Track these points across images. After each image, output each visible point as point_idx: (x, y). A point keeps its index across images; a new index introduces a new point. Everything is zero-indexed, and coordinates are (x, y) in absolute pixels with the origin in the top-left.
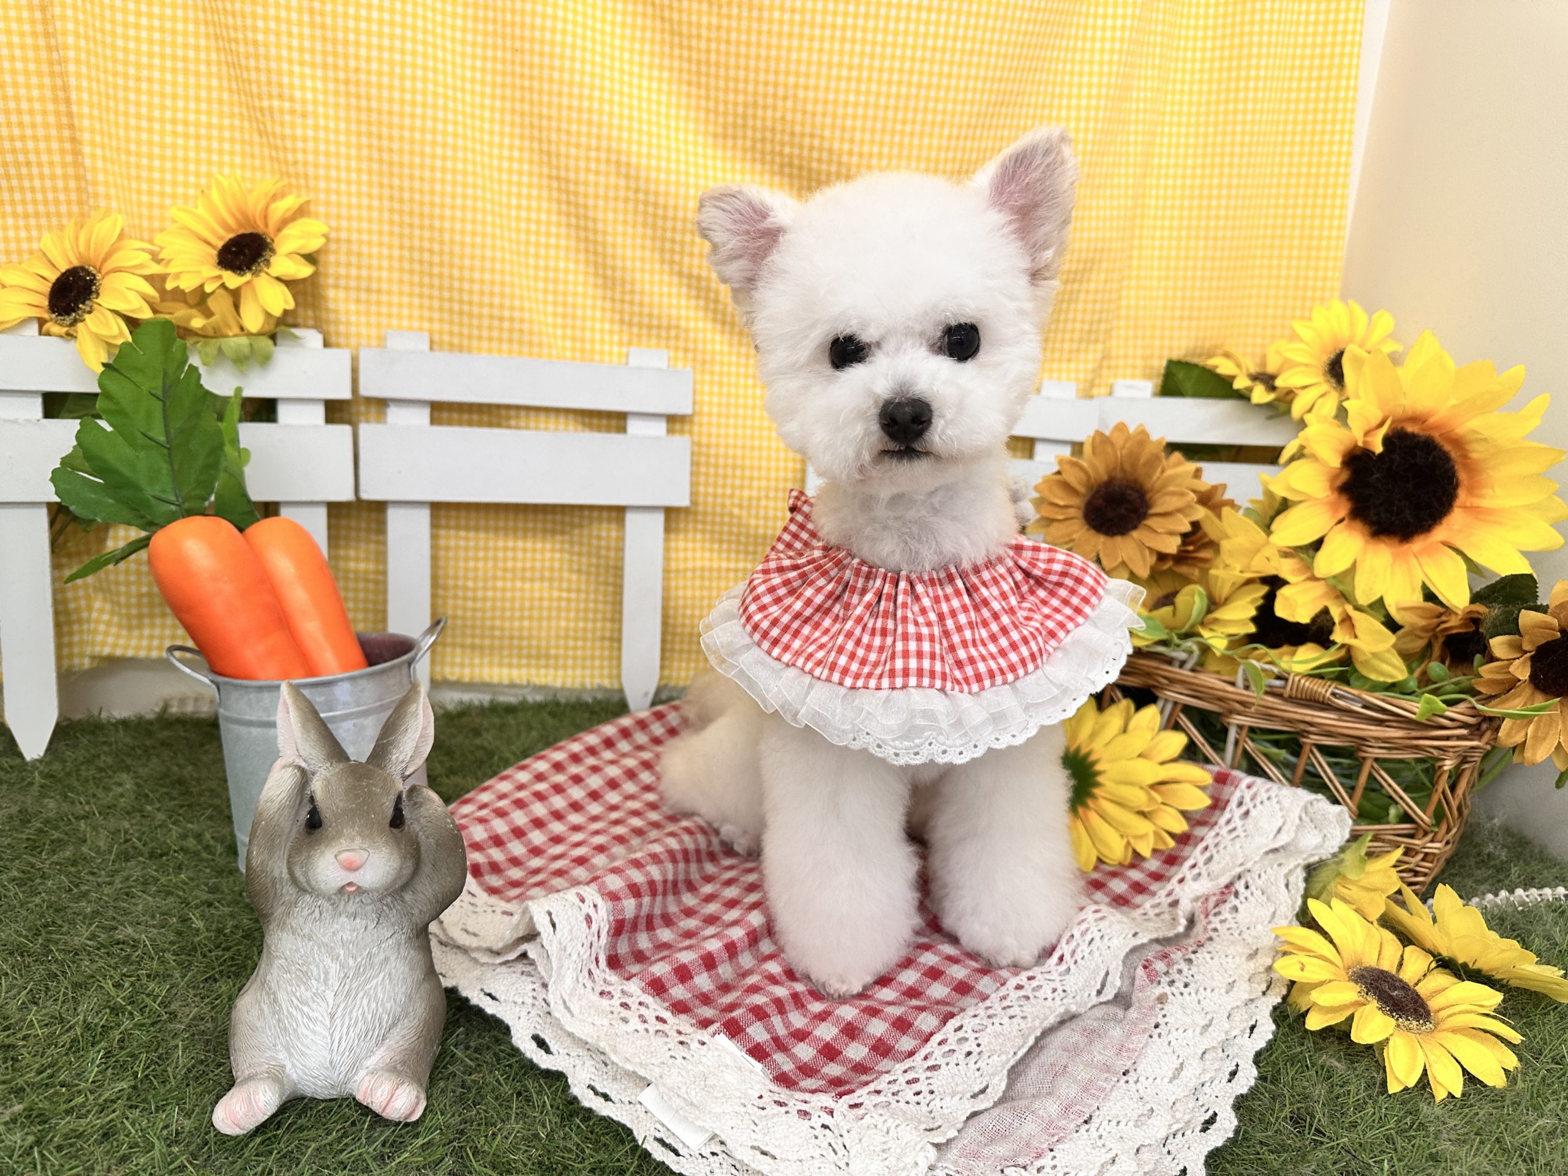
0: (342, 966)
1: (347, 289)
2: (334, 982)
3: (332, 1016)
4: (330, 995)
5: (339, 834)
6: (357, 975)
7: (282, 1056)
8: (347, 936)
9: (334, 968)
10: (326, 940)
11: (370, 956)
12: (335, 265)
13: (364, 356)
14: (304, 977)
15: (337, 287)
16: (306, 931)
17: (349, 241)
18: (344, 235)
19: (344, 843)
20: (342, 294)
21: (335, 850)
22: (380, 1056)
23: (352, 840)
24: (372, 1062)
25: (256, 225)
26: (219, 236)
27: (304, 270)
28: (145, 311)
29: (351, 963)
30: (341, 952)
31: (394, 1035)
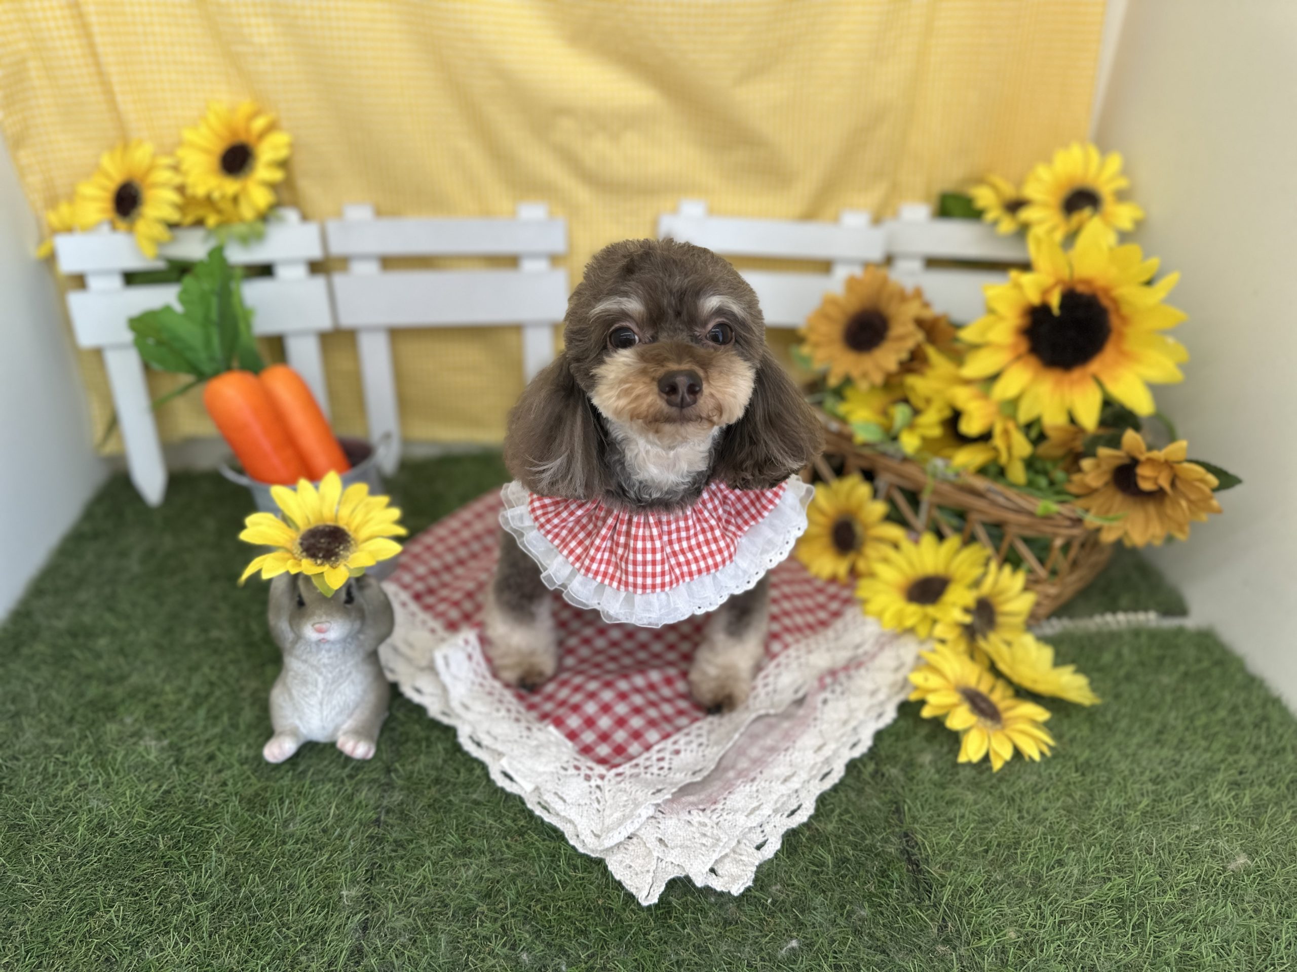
0: (325, 678)
2: (321, 685)
3: (321, 704)
4: (319, 693)
5: (313, 614)
6: (334, 682)
7: (297, 722)
8: (326, 661)
9: (320, 679)
10: (315, 663)
11: (341, 671)
13: (330, 226)
14: (305, 682)
16: (304, 657)
19: (316, 619)
21: (312, 622)
22: (349, 724)
23: (321, 617)
24: (346, 726)
25: (243, 138)
26: (218, 147)
27: (277, 175)
28: (174, 216)
29: (330, 676)
30: (324, 670)
31: (358, 712)
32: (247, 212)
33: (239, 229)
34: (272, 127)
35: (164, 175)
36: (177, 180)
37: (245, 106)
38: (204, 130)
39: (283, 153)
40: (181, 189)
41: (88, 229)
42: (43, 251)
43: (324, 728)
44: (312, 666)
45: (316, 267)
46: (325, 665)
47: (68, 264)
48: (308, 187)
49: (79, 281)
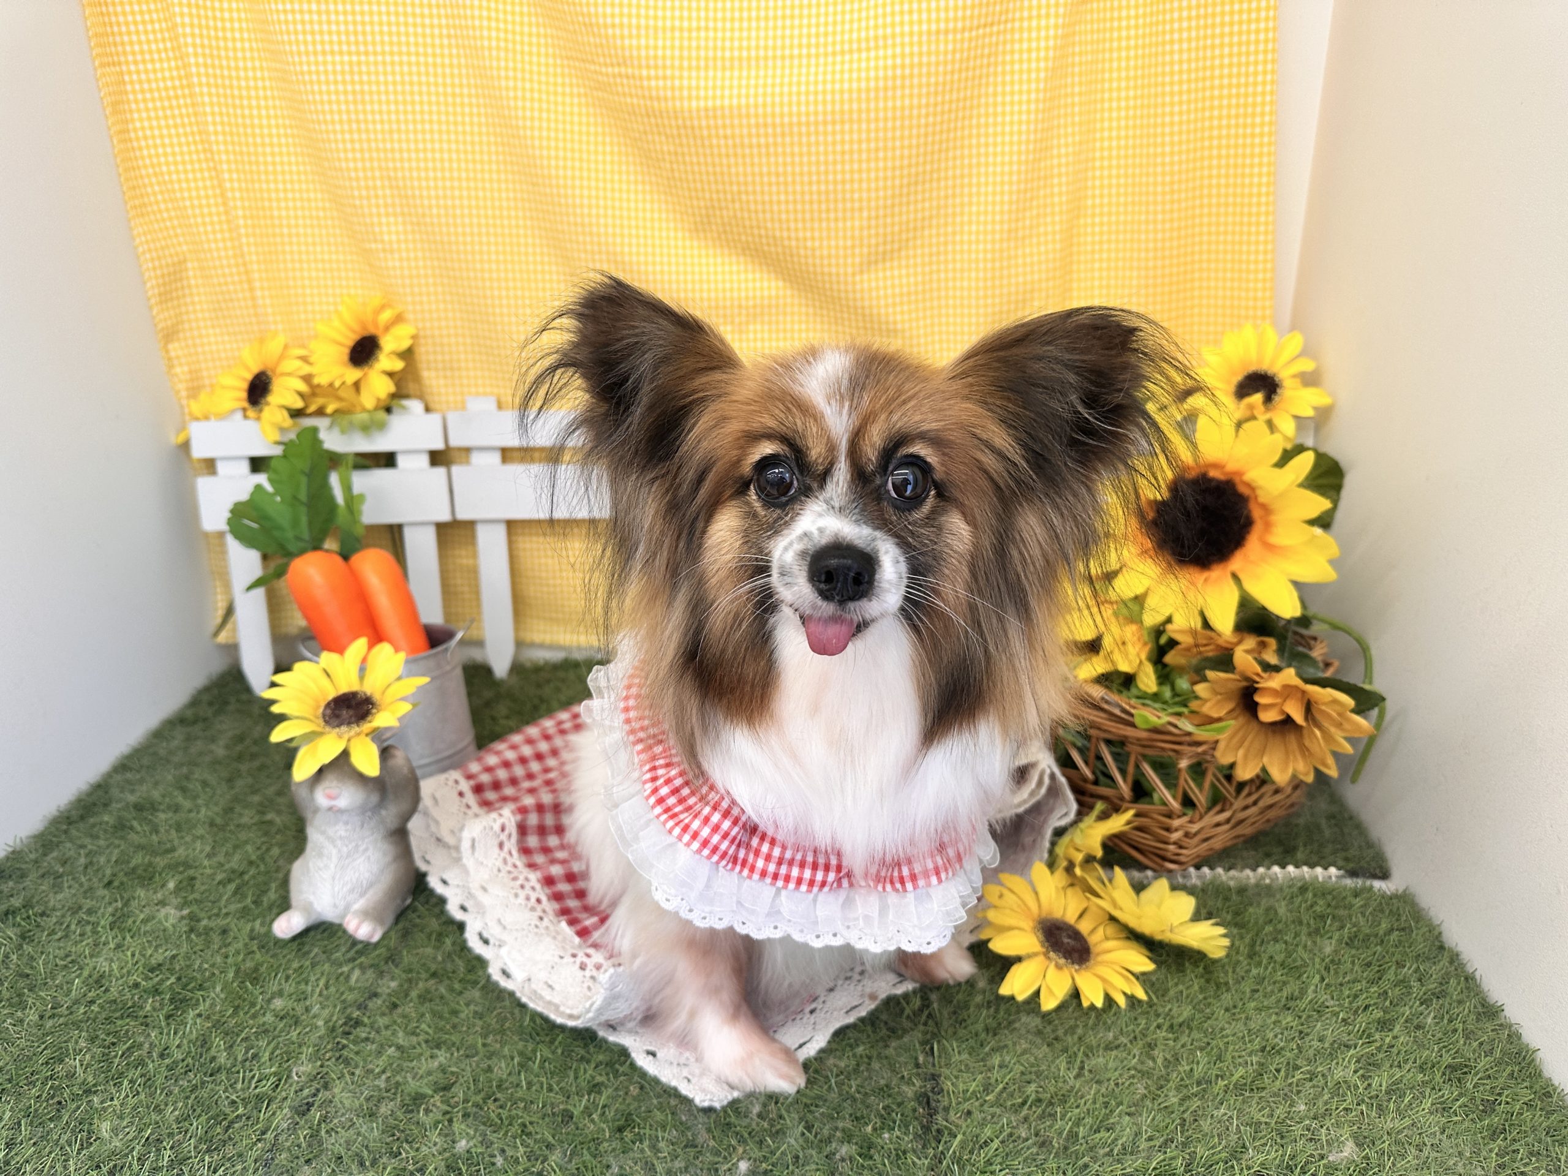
0: (340, 851)
1: (437, 369)
3: (333, 878)
4: (332, 866)
5: (325, 779)
6: (348, 856)
9: (334, 851)
10: (332, 835)
11: (357, 846)
12: (423, 355)
13: (451, 417)
14: (320, 855)
15: (429, 369)
17: (433, 336)
18: (428, 333)
19: (327, 784)
20: (433, 374)
21: (324, 787)
22: (359, 905)
23: (332, 781)
24: (355, 907)
25: (372, 330)
26: (350, 340)
27: (398, 365)
28: (299, 404)
29: (345, 849)
30: (339, 843)
31: (371, 892)
32: (368, 400)
33: (362, 417)
34: (398, 319)
35: (292, 365)
36: (306, 369)
37: (376, 301)
38: (336, 323)
39: (405, 344)
40: (307, 379)
41: (223, 416)
42: (181, 439)
43: (335, 906)
44: (329, 838)
45: (437, 458)
46: (341, 838)
47: (199, 451)
48: (431, 377)
49: (210, 466)
